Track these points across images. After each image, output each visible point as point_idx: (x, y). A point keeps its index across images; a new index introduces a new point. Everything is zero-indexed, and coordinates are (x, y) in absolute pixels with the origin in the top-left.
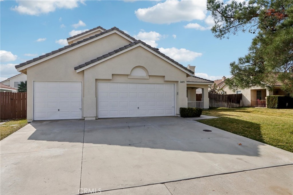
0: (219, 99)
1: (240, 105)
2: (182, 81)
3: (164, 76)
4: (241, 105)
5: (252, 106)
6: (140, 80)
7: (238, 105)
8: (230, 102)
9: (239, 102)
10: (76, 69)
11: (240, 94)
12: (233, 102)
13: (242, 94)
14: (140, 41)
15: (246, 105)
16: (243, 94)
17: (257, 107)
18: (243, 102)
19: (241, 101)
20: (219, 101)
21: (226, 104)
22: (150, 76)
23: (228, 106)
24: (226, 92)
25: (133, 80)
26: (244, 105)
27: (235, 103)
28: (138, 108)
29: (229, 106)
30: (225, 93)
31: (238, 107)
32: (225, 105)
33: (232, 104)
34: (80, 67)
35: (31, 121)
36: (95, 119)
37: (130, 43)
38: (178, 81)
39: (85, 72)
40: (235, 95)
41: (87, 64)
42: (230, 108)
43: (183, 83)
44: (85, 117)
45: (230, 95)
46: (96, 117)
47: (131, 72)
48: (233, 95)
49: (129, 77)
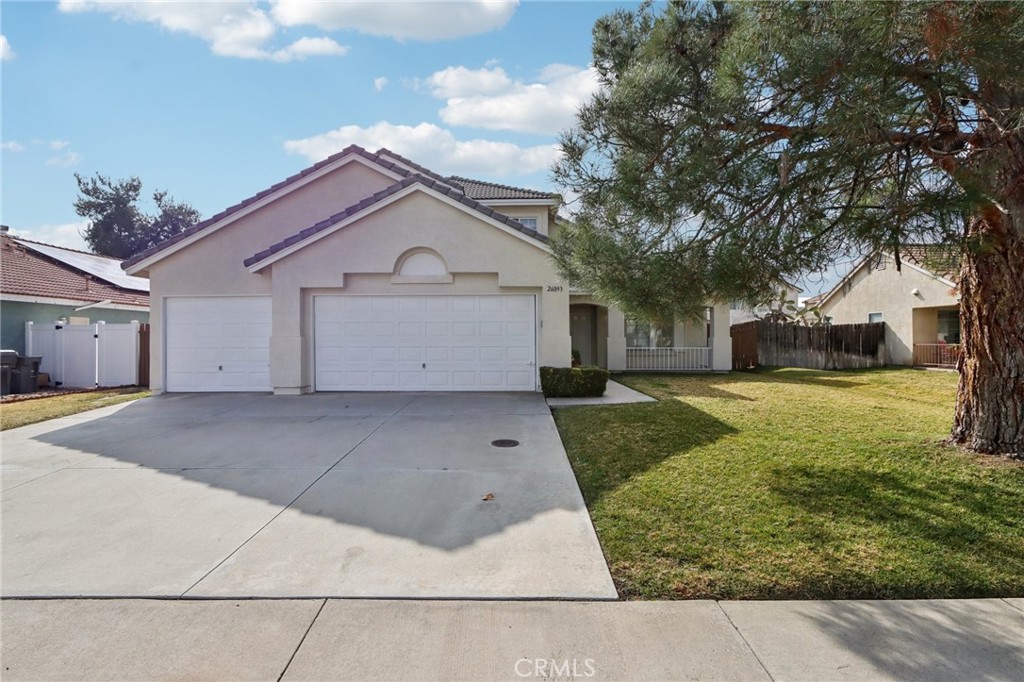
0: (795, 339)
1: (877, 359)
2: (552, 285)
3: (497, 274)
4: (882, 362)
5: (916, 365)
7: (869, 361)
8: (839, 349)
9: (872, 351)
10: (248, 263)
11: (878, 324)
12: (848, 351)
13: (884, 323)
14: (419, 177)
15: (898, 359)
16: (888, 323)
17: (936, 366)
18: (889, 351)
19: (881, 348)
20: (795, 346)
22: (454, 275)
24: (828, 319)
25: (407, 286)
26: (891, 360)
27: (857, 352)
28: (424, 366)
29: (834, 363)
30: (824, 322)
31: (868, 365)
32: (817, 361)
33: (846, 356)
34: (258, 258)
35: (159, 393)
36: (298, 392)
37: (391, 184)
38: (541, 288)
39: (274, 270)
40: (858, 327)
41: (274, 250)
42: (835, 369)
43: (558, 293)
44: (275, 388)
45: (836, 327)
46: (301, 388)
47: (399, 267)
48: (848, 327)
49: (395, 279)
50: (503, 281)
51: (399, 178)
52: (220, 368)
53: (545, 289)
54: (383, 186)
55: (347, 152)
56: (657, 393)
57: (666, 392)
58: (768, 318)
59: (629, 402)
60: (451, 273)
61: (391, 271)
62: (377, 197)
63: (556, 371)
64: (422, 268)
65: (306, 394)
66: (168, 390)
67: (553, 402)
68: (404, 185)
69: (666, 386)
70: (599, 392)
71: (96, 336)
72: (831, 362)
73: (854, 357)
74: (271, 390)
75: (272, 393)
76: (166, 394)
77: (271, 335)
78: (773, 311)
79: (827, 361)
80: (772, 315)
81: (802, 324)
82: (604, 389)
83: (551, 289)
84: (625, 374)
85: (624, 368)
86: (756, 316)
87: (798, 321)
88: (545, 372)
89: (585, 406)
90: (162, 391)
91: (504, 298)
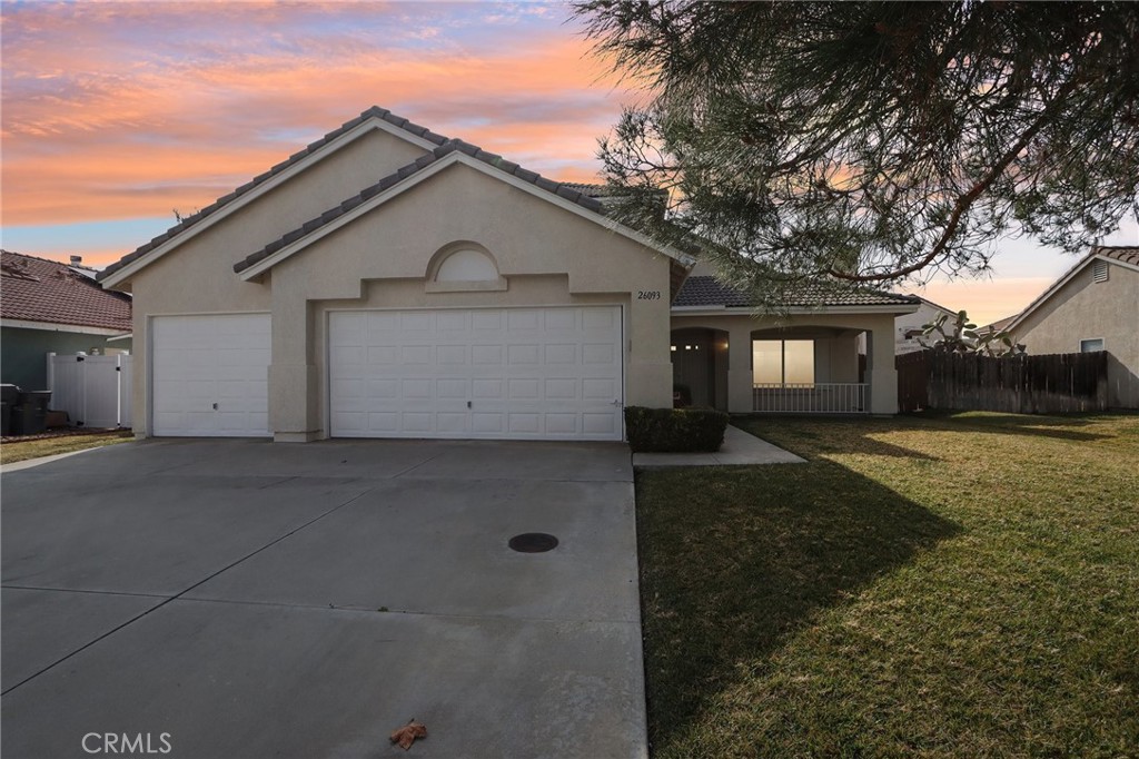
0: (979, 373)
1: (1095, 400)
2: (646, 290)
3: (567, 275)
4: (1103, 404)
6: (471, 298)
7: (1084, 404)
8: (1040, 387)
9: (1088, 390)
10: (239, 268)
11: (1096, 354)
12: (1053, 389)
13: (1106, 352)
14: (458, 145)
16: (1113, 352)
18: (1114, 390)
19: (1102, 385)
20: (979, 383)
21: (1015, 399)
22: (509, 278)
23: (1029, 408)
24: (1022, 348)
27: (1066, 391)
28: (469, 404)
29: (1034, 405)
30: (1017, 352)
31: (1083, 408)
32: (1010, 402)
33: (1050, 396)
34: (252, 261)
35: (143, 437)
36: (303, 438)
37: (419, 155)
38: (629, 294)
39: (275, 278)
40: (1069, 358)
41: (271, 249)
42: (1035, 413)
43: (654, 301)
44: (276, 433)
45: (1037, 358)
46: (307, 433)
47: (435, 269)
48: (1054, 357)
49: (430, 287)
50: (575, 285)
51: (431, 147)
52: (215, 406)
53: (635, 296)
54: (410, 158)
55: (366, 116)
56: (803, 448)
57: (816, 445)
58: (939, 346)
59: (761, 462)
60: (504, 276)
61: (423, 275)
62: (403, 174)
63: (648, 412)
64: (466, 270)
65: (317, 441)
66: (156, 434)
67: (642, 460)
68: (439, 155)
69: (811, 436)
70: (713, 445)
71: (118, 369)
72: (1029, 403)
73: (1061, 397)
74: (271, 435)
75: (271, 439)
76: (152, 438)
77: (270, 363)
78: (946, 337)
79: (1024, 402)
80: (946, 343)
81: (986, 354)
82: (721, 440)
83: (643, 296)
84: (752, 417)
85: (750, 410)
86: (923, 345)
87: (981, 351)
88: (631, 415)
89: (690, 467)
90: (147, 434)
91: (579, 311)
